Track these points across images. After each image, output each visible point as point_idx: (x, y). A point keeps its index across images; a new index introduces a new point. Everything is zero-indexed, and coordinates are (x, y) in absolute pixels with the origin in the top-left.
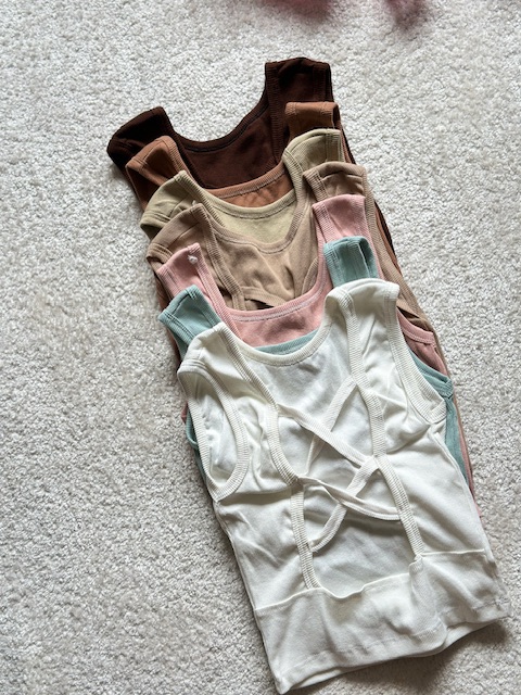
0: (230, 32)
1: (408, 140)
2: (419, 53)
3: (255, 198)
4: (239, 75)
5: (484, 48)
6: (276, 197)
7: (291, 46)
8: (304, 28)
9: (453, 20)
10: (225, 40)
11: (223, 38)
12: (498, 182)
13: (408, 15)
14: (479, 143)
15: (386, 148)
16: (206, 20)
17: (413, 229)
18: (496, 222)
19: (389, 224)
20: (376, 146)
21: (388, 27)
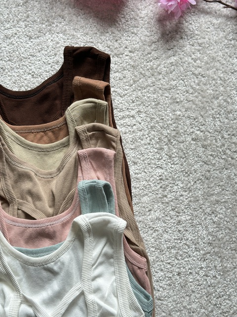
0: (48, 20)
1: (155, 117)
2: (173, 59)
3: (42, 137)
4: (48, 51)
5: (218, 64)
6: (57, 139)
7: (88, 38)
8: (98, 27)
9: (200, 41)
10: (44, 26)
11: (43, 24)
12: (212, 158)
13: (170, 32)
14: (203, 128)
15: (139, 119)
16: (33, 9)
17: (148, 179)
18: (206, 186)
19: (131, 173)
20: (133, 116)
21: (155, 38)
